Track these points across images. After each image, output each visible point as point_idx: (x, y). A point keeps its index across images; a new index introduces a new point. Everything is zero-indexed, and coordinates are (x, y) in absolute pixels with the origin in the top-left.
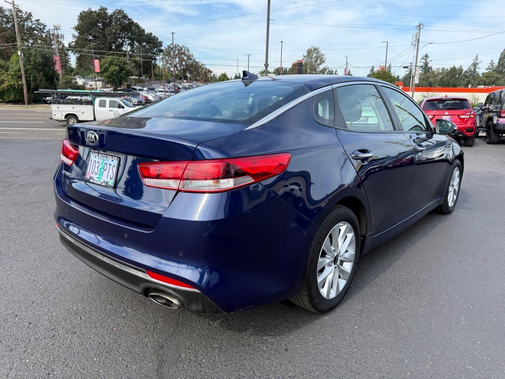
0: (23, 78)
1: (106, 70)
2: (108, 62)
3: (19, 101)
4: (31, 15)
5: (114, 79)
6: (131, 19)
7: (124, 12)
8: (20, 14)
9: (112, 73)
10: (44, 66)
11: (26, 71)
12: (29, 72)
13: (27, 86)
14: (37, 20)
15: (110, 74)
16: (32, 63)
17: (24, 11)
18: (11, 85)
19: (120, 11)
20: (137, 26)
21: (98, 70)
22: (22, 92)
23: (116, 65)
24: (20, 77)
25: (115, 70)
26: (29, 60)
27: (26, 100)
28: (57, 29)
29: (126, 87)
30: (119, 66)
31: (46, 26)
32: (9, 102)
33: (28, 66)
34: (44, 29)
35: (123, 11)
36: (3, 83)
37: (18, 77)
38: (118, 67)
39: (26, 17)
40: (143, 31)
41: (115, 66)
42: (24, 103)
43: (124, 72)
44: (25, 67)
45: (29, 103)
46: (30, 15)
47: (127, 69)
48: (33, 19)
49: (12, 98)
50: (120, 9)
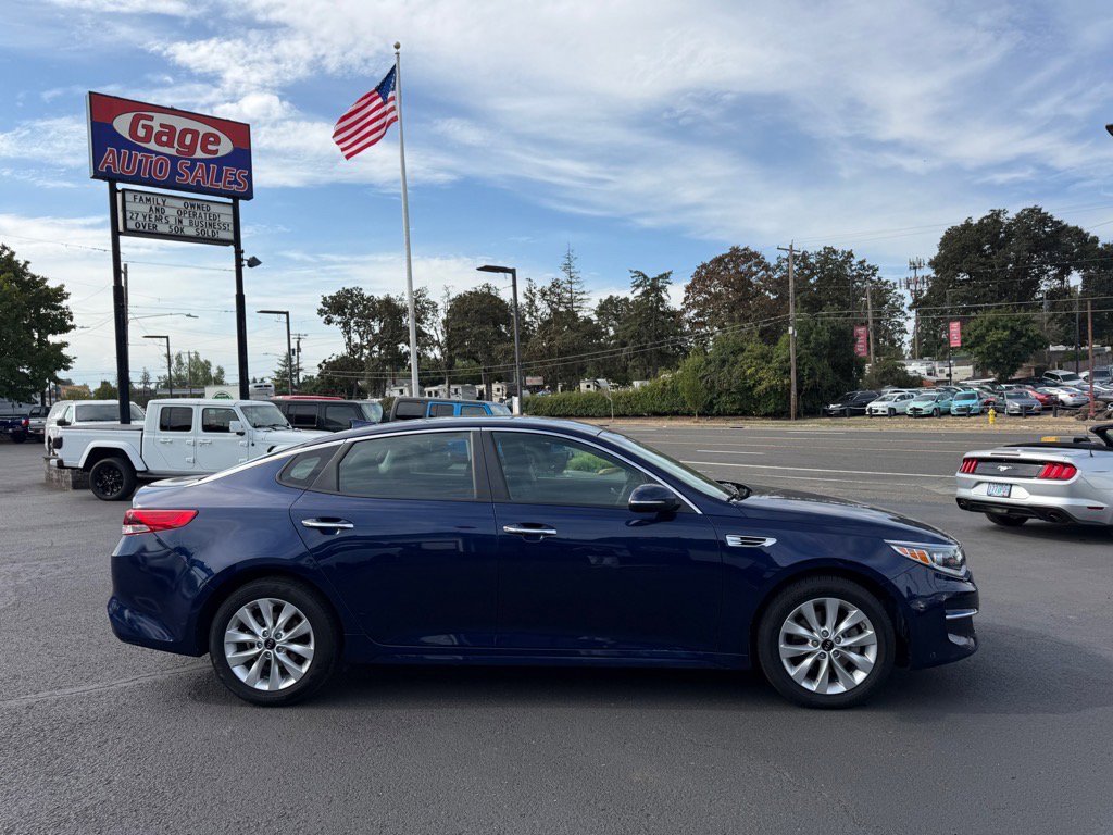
0: (793, 373)
1: (980, 339)
2: (986, 323)
3: (780, 414)
4: (852, 256)
5: (997, 359)
6: (1059, 223)
7: (1043, 211)
8: (834, 257)
9: (994, 346)
10: (836, 347)
11: (799, 359)
12: (802, 363)
13: (797, 386)
14: (861, 263)
15: (987, 349)
16: (812, 345)
17: (840, 252)
18: (771, 387)
19: (1032, 210)
20: (1078, 233)
21: (956, 342)
22: (789, 398)
23: (1005, 328)
24: (788, 372)
25: (999, 340)
26: (807, 341)
27: (793, 413)
28: (915, 268)
29: (1033, 373)
30: (1012, 328)
31: (877, 269)
32: (766, 416)
33: (803, 351)
34: (873, 275)
35: (1040, 209)
36: (760, 384)
37: (784, 373)
38: (1007, 333)
39: (843, 261)
40: (1095, 240)
41: (1000, 331)
42: (789, 417)
43: (1023, 340)
44: (797, 352)
45: (798, 416)
46: (850, 255)
47: (1031, 334)
48: (855, 262)
49: (770, 408)
50: (1032, 206)
